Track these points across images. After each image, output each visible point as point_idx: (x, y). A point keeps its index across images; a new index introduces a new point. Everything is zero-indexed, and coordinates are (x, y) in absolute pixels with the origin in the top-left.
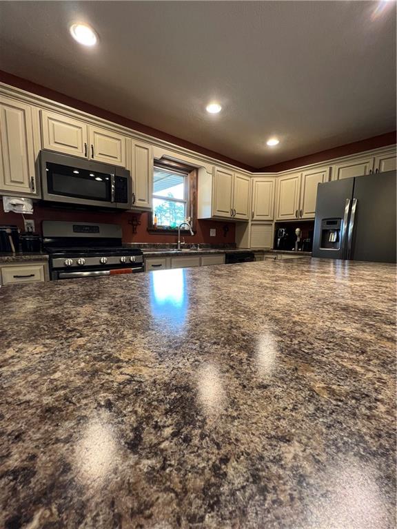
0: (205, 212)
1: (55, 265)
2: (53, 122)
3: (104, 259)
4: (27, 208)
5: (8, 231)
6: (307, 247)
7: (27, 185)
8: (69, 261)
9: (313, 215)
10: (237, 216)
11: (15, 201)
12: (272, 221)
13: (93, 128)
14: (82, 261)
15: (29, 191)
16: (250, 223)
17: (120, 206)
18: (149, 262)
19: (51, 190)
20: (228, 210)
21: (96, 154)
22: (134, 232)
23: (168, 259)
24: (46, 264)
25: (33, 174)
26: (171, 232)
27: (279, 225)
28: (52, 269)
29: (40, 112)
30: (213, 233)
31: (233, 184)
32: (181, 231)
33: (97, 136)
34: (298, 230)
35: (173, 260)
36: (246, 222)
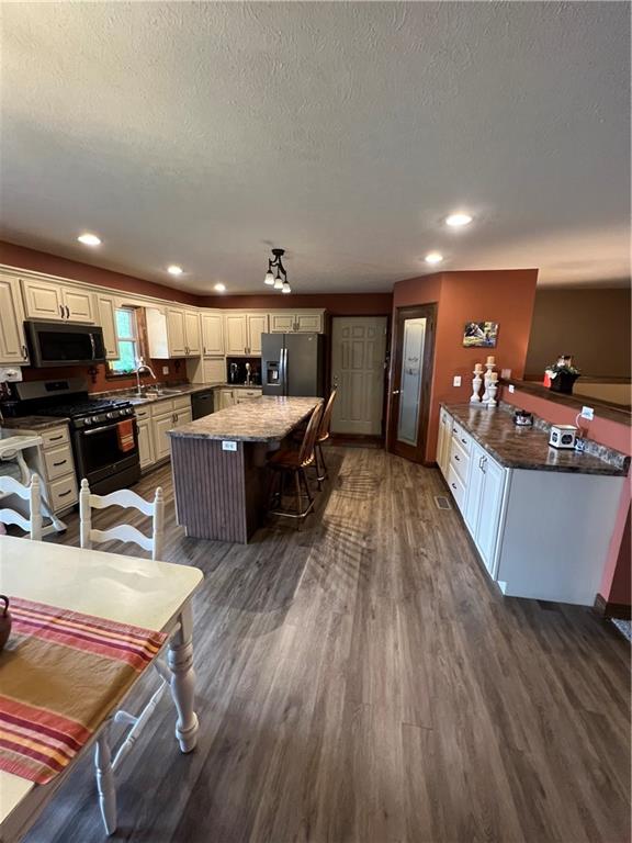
0: (161, 351)
2: (34, 290)
3: (109, 415)
4: (18, 376)
6: (257, 381)
7: (19, 354)
8: (87, 420)
9: (259, 354)
10: (191, 353)
11: (10, 371)
12: (224, 355)
13: (65, 289)
14: (95, 419)
15: (21, 360)
16: (202, 358)
19: (44, 358)
20: (182, 348)
21: (71, 313)
22: (94, 382)
23: (149, 406)
25: (23, 343)
26: (129, 376)
27: (231, 360)
28: (72, 430)
29: (20, 282)
30: (166, 371)
31: (184, 321)
32: (141, 374)
33: (70, 296)
34: (247, 365)
36: (198, 358)
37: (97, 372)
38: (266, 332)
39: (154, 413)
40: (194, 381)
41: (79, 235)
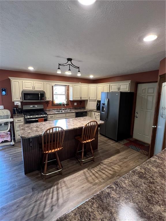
1: (26, 118)
3: (37, 116)
4: (19, 104)
5: (15, 109)
8: (29, 117)
10: (83, 99)
11: (17, 103)
12: (96, 100)
14: (31, 117)
15: (20, 100)
16: (88, 101)
17: (42, 101)
18: (49, 116)
19: (25, 100)
21: (36, 88)
22: (48, 106)
23: (55, 115)
24: (24, 117)
26: (59, 105)
27: (98, 101)
28: (25, 119)
29: (22, 81)
30: (75, 104)
31: (81, 89)
32: (63, 105)
33: (36, 84)
35: (57, 115)
36: (87, 100)
37: (49, 104)
38: (109, 92)
39: (57, 117)
40: (86, 108)
41: (28, 67)
